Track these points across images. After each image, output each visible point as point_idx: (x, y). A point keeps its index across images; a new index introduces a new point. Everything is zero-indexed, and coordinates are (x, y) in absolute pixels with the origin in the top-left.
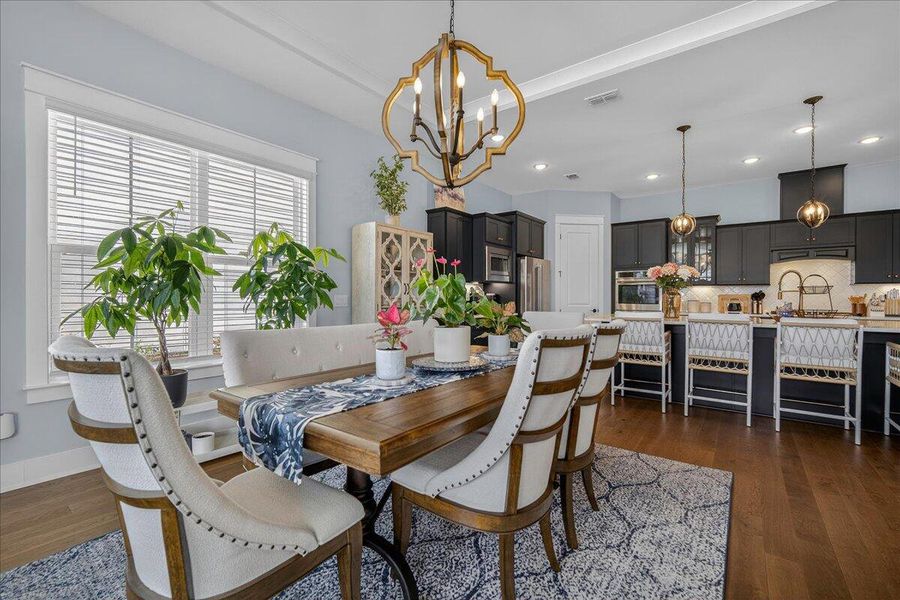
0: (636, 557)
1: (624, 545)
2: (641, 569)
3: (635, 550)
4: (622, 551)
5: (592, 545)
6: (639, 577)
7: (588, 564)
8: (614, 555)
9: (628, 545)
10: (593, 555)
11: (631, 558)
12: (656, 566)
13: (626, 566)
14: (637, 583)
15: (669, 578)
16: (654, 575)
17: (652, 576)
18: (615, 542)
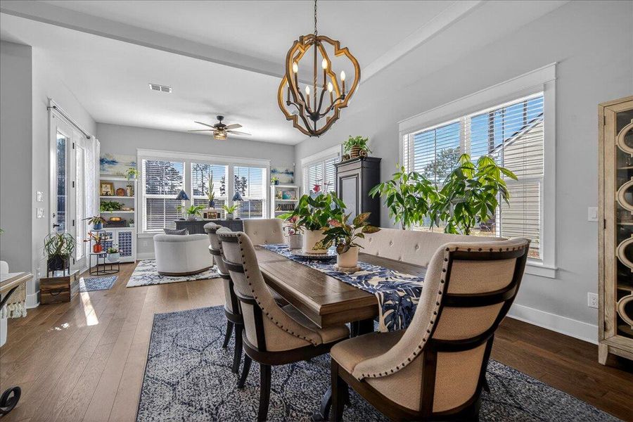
0: (201, 409)
1: (214, 412)
2: (193, 403)
3: (205, 414)
4: (212, 407)
5: (233, 396)
6: (192, 398)
7: (224, 384)
8: (215, 400)
9: (212, 414)
10: (227, 391)
11: (204, 406)
12: (186, 414)
13: (204, 398)
14: (192, 394)
15: (174, 411)
16: (184, 406)
17: (185, 404)
18: (221, 409)
